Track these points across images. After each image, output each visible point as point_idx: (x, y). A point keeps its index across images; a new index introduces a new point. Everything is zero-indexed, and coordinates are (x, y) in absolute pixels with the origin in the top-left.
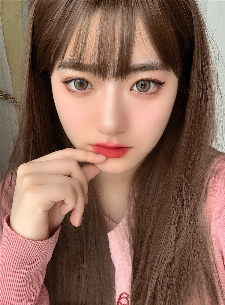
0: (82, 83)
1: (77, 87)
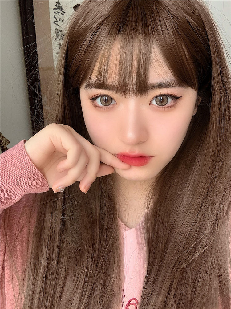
0: (107, 100)
1: (103, 103)
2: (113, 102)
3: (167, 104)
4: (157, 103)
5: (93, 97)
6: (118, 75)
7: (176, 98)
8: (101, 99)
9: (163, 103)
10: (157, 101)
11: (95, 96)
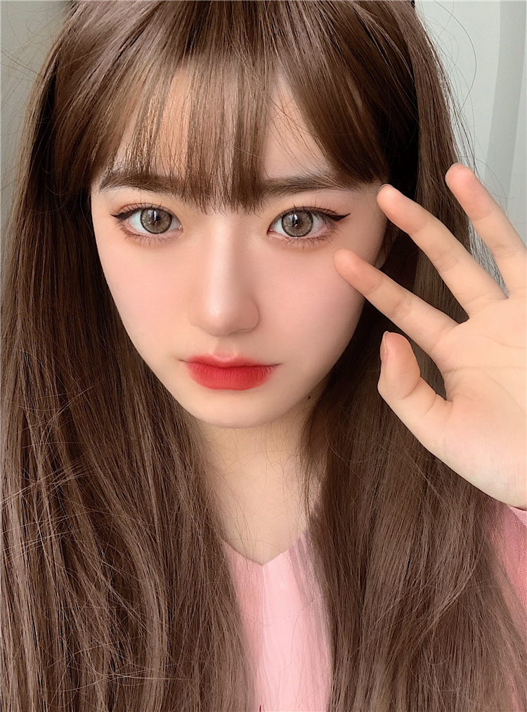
0: (159, 218)
1: (147, 227)
2: (174, 225)
3: (310, 233)
4: (285, 230)
5: (122, 211)
6: (185, 150)
7: (333, 218)
8: (141, 216)
9: (300, 230)
10: (285, 224)
11: (126, 209)
